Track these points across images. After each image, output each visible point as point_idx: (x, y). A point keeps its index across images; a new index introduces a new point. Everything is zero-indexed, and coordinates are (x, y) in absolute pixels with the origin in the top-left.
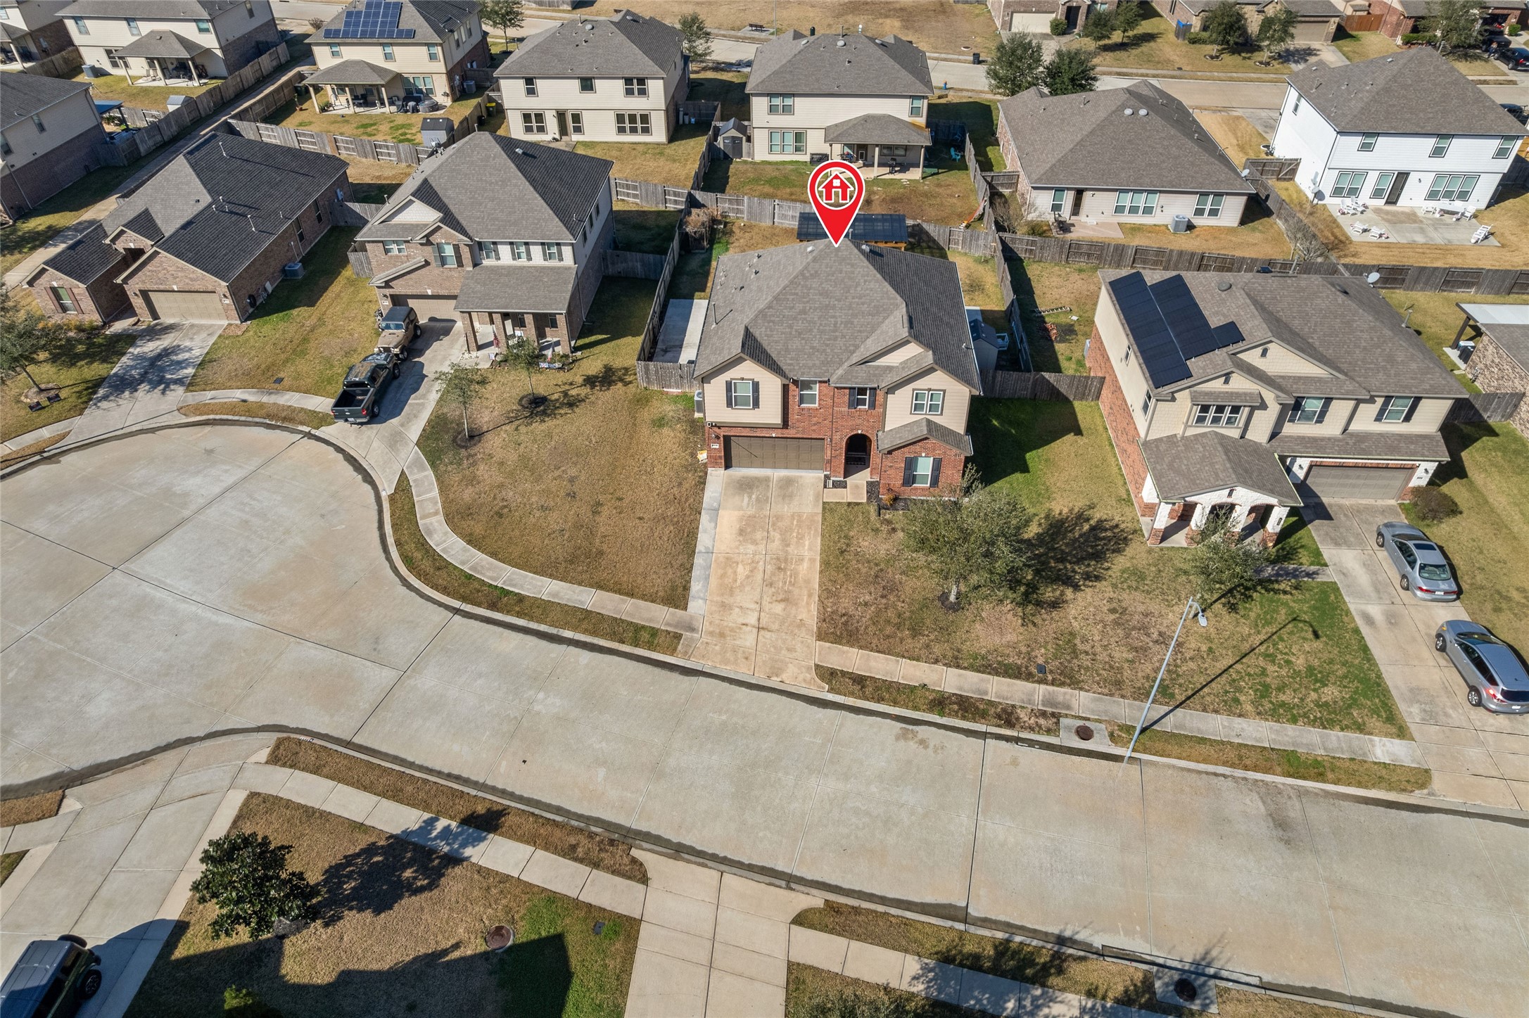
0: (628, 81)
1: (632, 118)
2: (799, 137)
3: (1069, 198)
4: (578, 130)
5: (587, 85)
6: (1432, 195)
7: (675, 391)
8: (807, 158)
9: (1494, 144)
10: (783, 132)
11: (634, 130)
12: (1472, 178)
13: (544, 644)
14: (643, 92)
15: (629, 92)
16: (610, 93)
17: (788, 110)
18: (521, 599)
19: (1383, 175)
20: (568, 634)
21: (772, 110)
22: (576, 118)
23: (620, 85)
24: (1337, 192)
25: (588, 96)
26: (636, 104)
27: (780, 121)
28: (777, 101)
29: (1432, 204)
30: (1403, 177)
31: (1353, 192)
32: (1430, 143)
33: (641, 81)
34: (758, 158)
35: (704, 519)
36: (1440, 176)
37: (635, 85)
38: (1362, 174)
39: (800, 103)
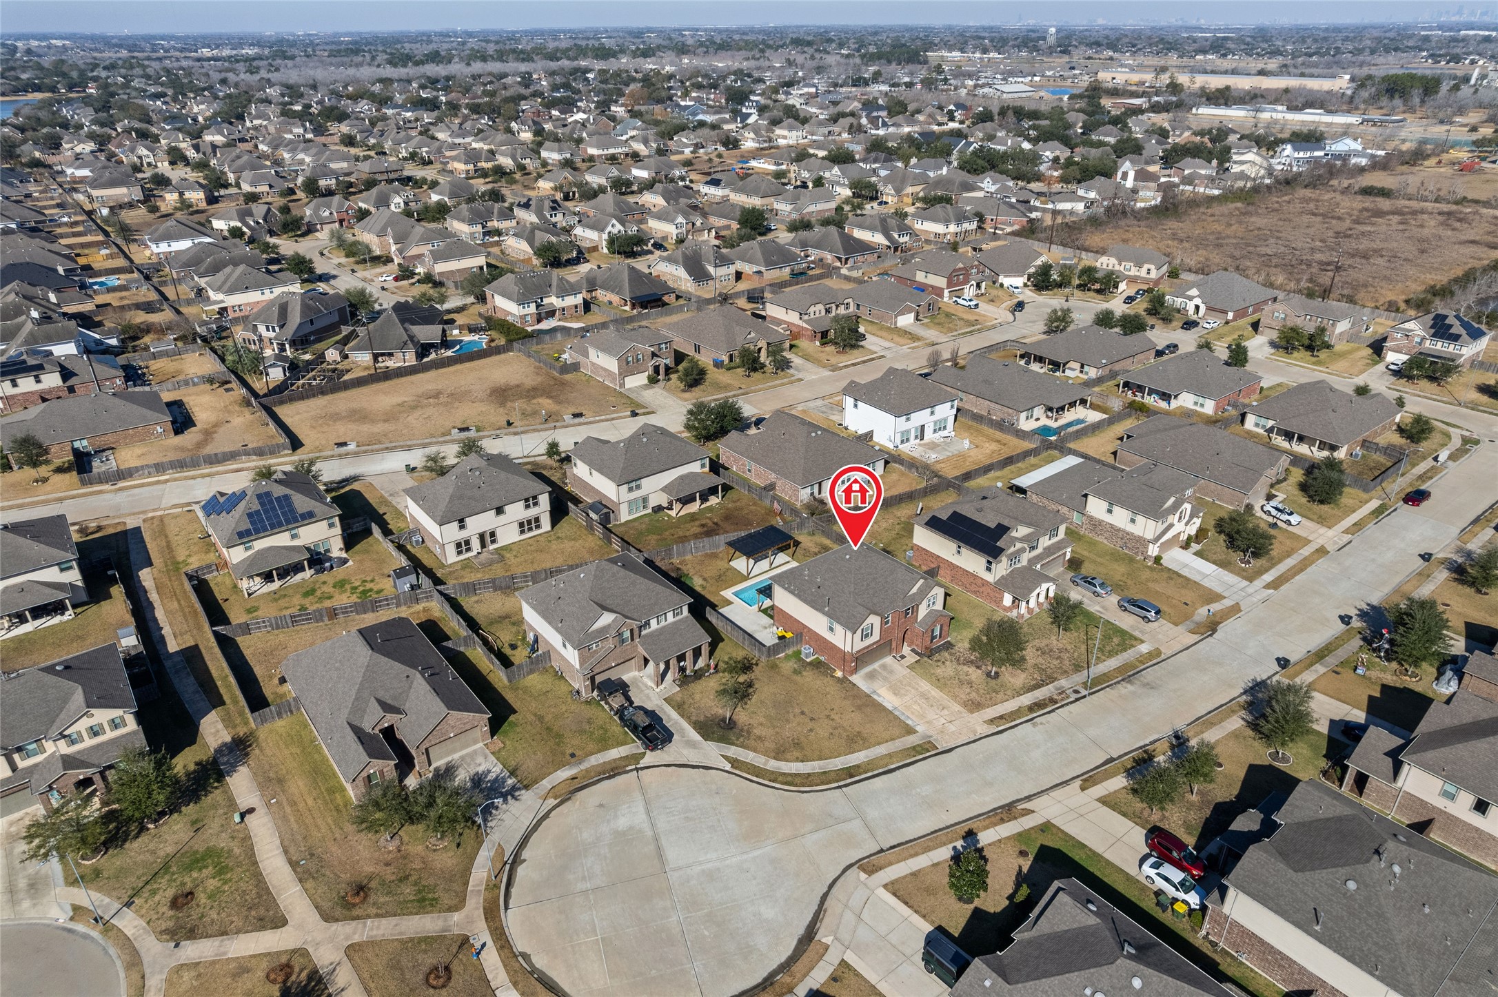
0: (527, 500)
1: (529, 522)
2: (645, 500)
3: (816, 487)
4: (493, 542)
5: (499, 511)
6: (935, 431)
7: (782, 655)
8: (650, 511)
9: (949, 404)
10: (636, 500)
11: (530, 529)
12: (945, 420)
13: (889, 775)
14: (536, 504)
15: (527, 507)
16: (517, 511)
17: (638, 487)
18: (858, 766)
19: (916, 429)
20: (892, 767)
21: (630, 490)
22: (493, 534)
23: (522, 504)
24: (902, 442)
25: (502, 517)
26: (533, 512)
27: (636, 494)
28: (633, 484)
29: (937, 435)
30: (923, 427)
31: (908, 440)
32: (929, 410)
33: (535, 498)
34: (623, 521)
35: (875, 697)
36: (935, 423)
37: (530, 501)
38: (908, 432)
39: (644, 482)
